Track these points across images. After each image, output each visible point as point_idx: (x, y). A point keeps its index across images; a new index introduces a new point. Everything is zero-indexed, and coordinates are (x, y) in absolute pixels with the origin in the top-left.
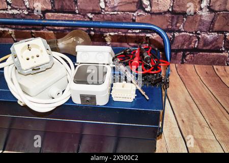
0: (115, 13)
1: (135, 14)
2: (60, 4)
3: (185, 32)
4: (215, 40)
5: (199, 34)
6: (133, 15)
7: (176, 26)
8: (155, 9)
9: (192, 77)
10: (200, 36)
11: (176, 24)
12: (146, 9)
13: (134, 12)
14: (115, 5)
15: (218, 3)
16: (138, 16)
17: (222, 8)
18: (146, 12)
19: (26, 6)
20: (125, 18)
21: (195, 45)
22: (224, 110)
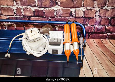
0: (61, 17)
1: (69, 18)
2: (37, 13)
3: (89, 25)
4: (102, 28)
5: (95, 26)
7: (86, 23)
8: (77, 16)
9: (93, 44)
10: (95, 27)
11: (86, 22)
12: (73, 16)
13: (68, 17)
14: (61, 14)
15: (102, 14)
16: (70, 18)
17: (104, 16)
18: (73, 17)
19: (22, 14)
20: (64, 20)
21: (93, 31)
22: (106, 57)
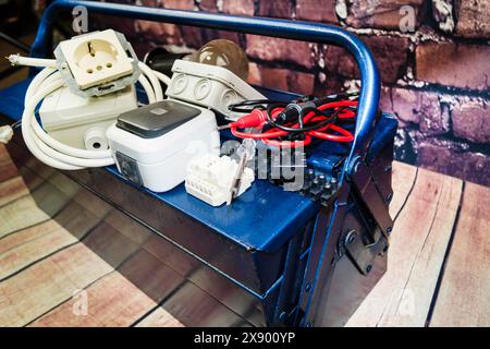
0: (368, 31)
1: (413, 38)
6: (409, 40)
12: (442, 26)
14: (369, 11)
16: (421, 42)
